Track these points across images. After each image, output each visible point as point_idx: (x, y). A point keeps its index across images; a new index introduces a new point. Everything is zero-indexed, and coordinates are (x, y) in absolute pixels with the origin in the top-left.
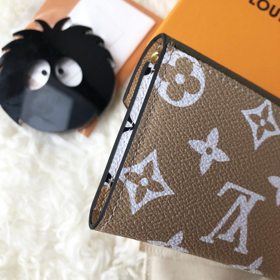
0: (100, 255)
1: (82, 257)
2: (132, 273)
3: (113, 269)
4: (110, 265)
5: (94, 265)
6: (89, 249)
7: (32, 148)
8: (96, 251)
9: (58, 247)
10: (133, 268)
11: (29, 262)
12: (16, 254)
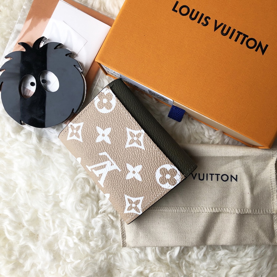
0: (89, 208)
1: (77, 210)
2: (112, 218)
3: (99, 216)
4: (97, 213)
5: (86, 214)
6: (81, 204)
7: (34, 139)
8: (86, 205)
9: (62, 204)
10: (113, 214)
11: (45, 215)
12: (36, 211)
